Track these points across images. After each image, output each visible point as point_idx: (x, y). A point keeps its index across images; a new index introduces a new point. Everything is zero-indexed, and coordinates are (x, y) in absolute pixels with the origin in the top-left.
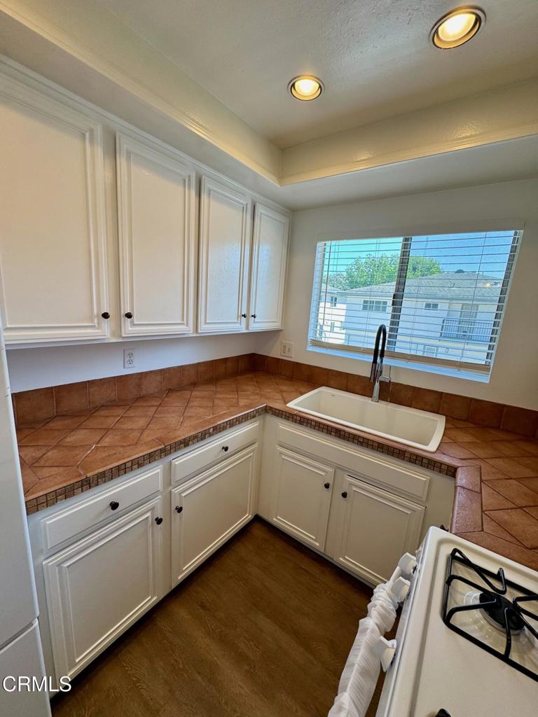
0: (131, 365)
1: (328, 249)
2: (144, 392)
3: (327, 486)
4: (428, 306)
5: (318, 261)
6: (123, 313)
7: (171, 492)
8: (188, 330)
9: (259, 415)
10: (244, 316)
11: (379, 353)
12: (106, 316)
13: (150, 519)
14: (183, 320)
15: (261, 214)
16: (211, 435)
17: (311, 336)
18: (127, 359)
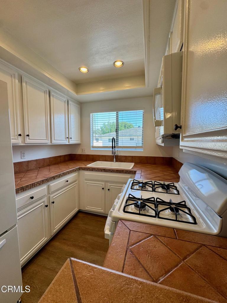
0: (24, 158)
1: (94, 116)
2: (29, 169)
3: (103, 189)
4: (131, 139)
5: (91, 120)
6: (26, 135)
7: (49, 197)
8: (48, 142)
9: (77, 170)
10: (68, 138)
11: (114, 147)
12: (20, 135)
13: (43, 205)
14: (46, 138)
15: (70, 104)
16: (62, 176)
17: (91, 145)
18: (22, 155)
